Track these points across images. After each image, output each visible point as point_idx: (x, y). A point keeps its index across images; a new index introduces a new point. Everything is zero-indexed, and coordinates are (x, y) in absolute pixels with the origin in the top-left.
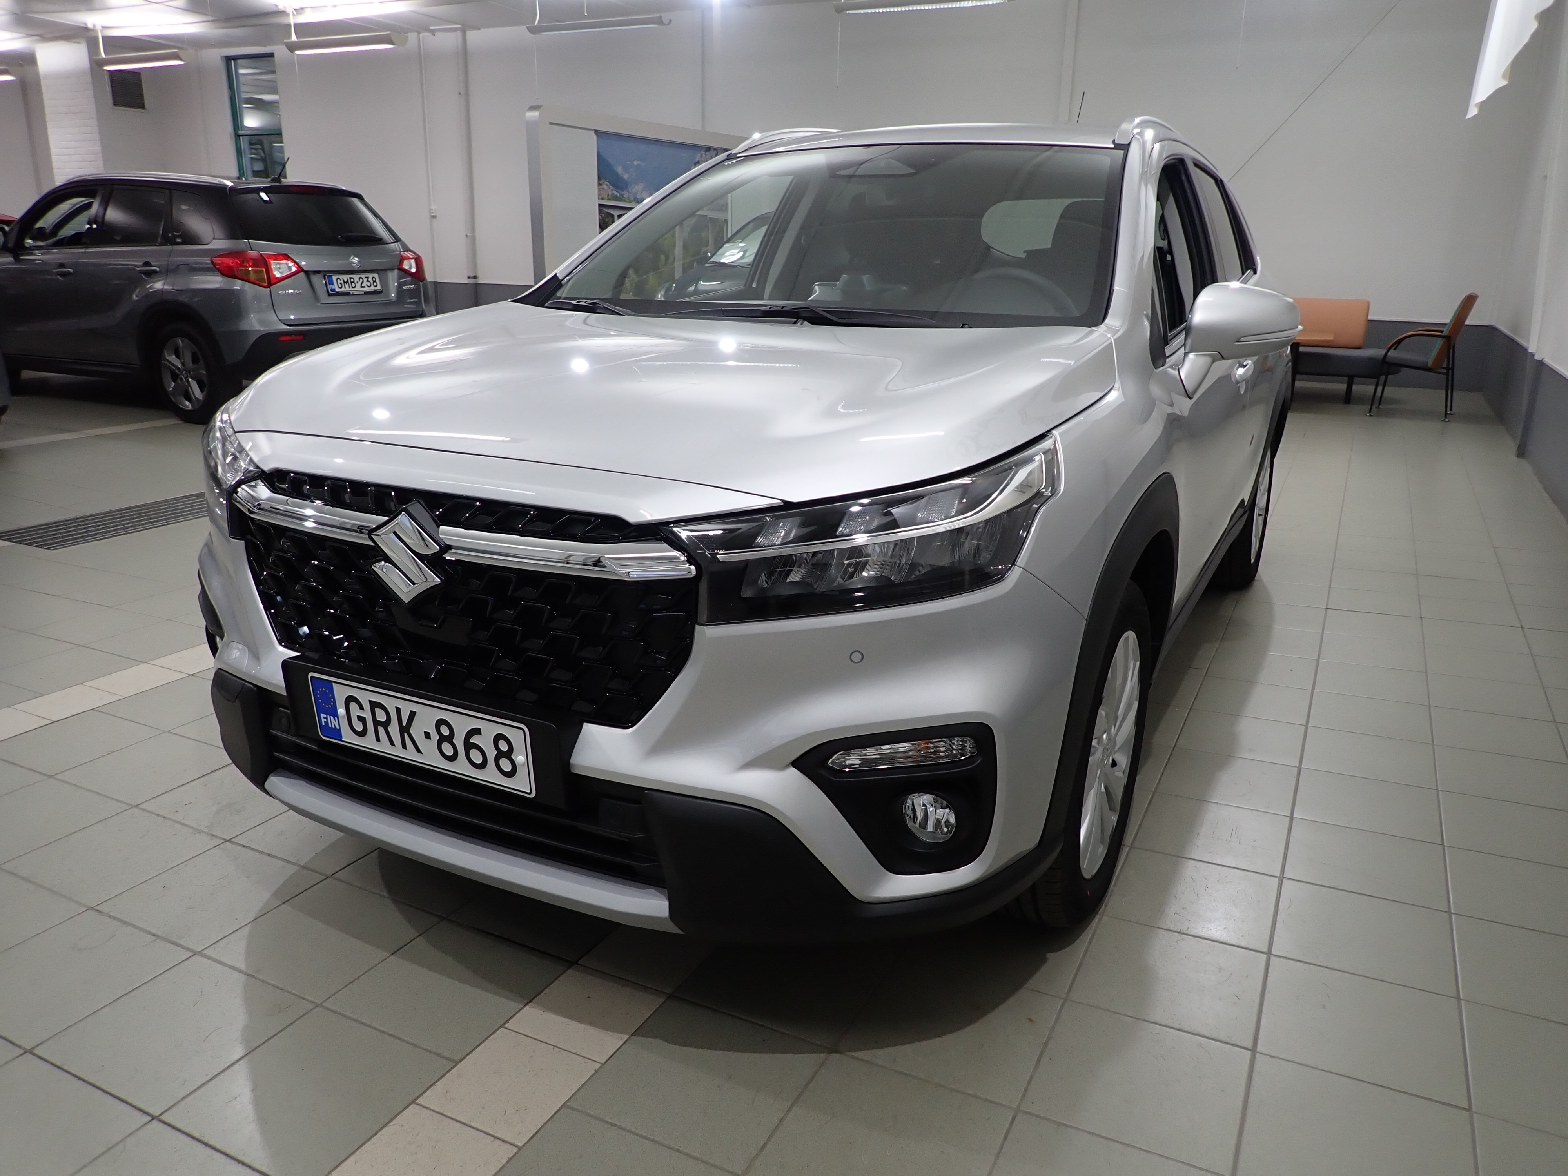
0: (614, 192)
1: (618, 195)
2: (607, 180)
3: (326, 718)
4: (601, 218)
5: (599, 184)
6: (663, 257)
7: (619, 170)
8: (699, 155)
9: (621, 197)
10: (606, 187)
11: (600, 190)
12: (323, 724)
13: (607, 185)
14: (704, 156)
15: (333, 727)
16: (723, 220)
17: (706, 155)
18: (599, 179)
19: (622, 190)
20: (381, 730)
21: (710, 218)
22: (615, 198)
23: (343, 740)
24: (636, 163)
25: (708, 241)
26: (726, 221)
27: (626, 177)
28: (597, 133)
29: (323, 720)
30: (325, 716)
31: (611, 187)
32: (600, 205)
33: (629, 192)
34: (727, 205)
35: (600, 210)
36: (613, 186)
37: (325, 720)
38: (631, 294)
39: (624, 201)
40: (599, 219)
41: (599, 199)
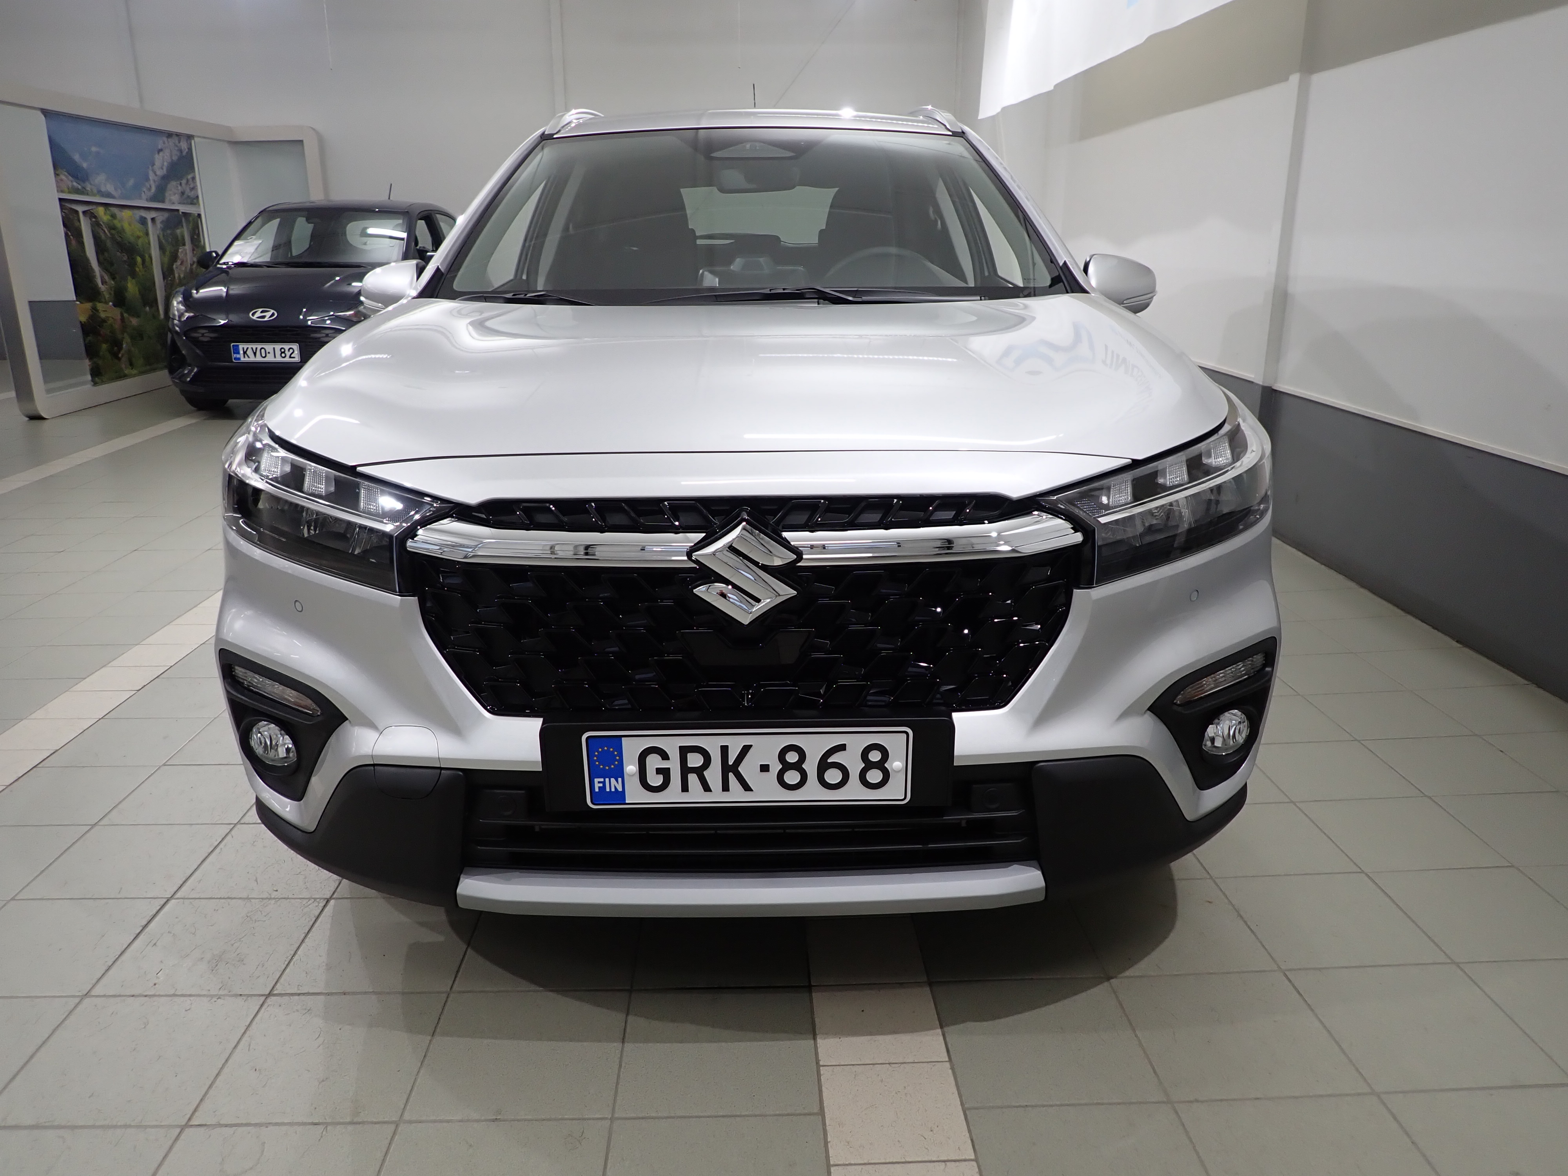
0: (75, 184)
1: (80, 187)
2: (65, 170)
3: (604, 783)
4: (64, 215)
5: (56, 175)
6: (139, 259)
7: (77, 157)
8: (161, 142)
9: (84, 190)
10: (63, 177)
11: (58, 182)
12: (597, 790)
13: (65, 175)
14: (166, 142)
15: (613, 790)
16: (196, 215)
17: (168, 142)
18: (55, 167)
19: (84, 182)
20: (693, 778)
21: (182, 213)
22: (77, 191)
23: (627, 802)
24: (94, 149)
25: (184, 239)
26: (199, 215)
27: (85, 165)
28: (45, 112)
29: (597, 786)
30: (602, 780)
31: (70, 177)
32: (60, 199)
33: (91, 184)
34: (198, 197)
35: (61, 206)
36: (73, 176)
37: (601, 785)
38: (111, 304)
39: (88, 194)
40: (62, 216)
41: (58, 191)
